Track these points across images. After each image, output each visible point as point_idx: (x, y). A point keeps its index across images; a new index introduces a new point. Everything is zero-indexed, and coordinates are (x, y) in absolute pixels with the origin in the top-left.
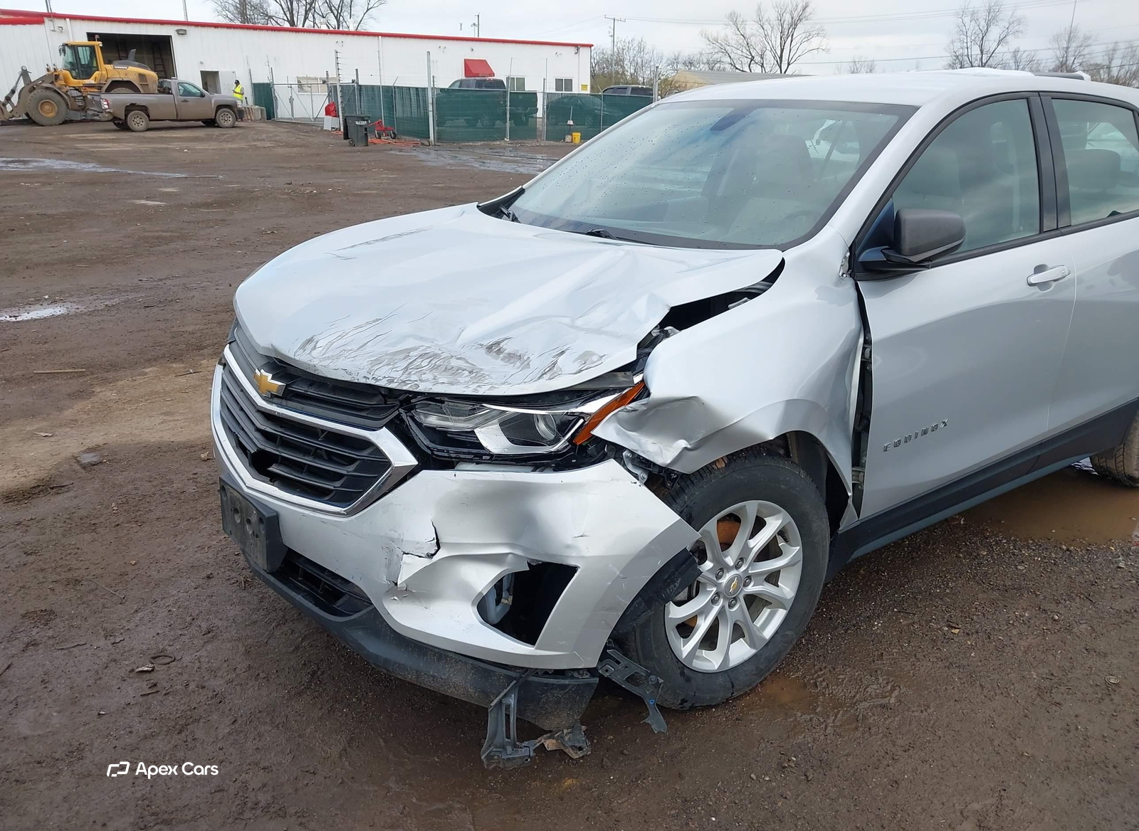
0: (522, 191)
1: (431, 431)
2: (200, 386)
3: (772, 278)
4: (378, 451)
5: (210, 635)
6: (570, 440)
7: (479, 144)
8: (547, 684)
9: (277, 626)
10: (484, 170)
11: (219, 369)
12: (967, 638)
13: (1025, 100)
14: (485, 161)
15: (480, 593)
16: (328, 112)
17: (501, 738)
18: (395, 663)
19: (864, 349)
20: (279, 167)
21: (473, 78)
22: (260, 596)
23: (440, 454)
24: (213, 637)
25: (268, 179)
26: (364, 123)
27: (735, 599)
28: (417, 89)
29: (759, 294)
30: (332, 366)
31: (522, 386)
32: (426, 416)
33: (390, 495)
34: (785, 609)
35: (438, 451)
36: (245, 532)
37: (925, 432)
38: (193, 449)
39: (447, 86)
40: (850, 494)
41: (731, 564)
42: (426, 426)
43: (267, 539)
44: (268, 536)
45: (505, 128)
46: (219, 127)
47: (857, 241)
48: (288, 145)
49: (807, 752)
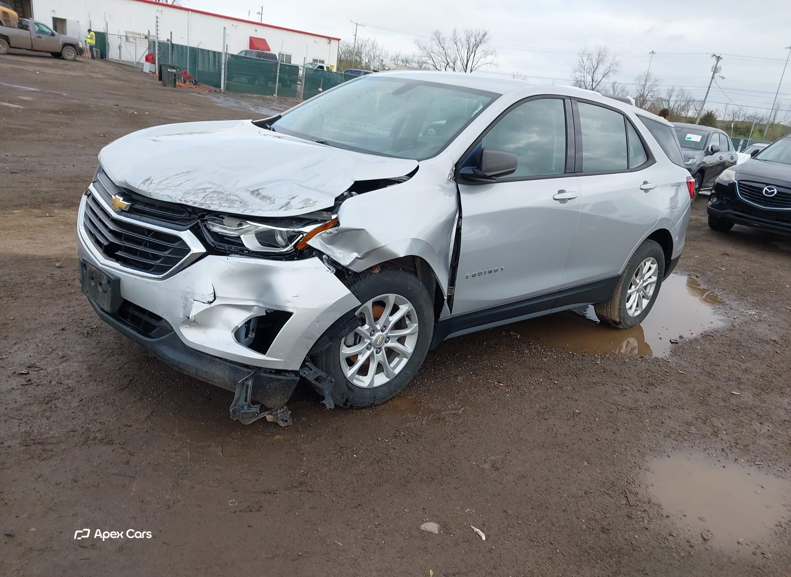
0: (280, 117)
1: (215, 235)
2: (53, 224)
3: (411, 175)
4: (184, 243)
5: (65, 358)
6: (294, 246)
7: (256, 96)
8: (270, 378)
9: (108, 357)
10: (258, 113)
11: (84, 198)
12: (507, 388)
13: (562, 101)
14: (259, 107)
15: (237, 326)
16: (147, 59)
17: (242, 402)
18: (184, 364)
19: (458, 221)
20: (109, 93)
21: (255, 50)
22: (97, 341)
23: (219, 248)
24: (66, 360)
25: (101, 100)
26: (174, 71)
27: (379, 348)
28: (214, 52)
29: (402, 182)
30: (161, 193)
31: (270, 212)
32: (213, 226)
33: (189, 268)
34: (407, 358)
35: (219, 246)
36: (97, 291)
37: (490, 272)
38: (49, 260)
39: (236, 53)
40: (445, 298)
41: (379, 328)
42: (212, 232)
43: (112, 293)
44: (113, 291)
45: (275, 87)
46: (63, 59)
47: (459, 162)
48: (115, 79)
49: (410, 431)
